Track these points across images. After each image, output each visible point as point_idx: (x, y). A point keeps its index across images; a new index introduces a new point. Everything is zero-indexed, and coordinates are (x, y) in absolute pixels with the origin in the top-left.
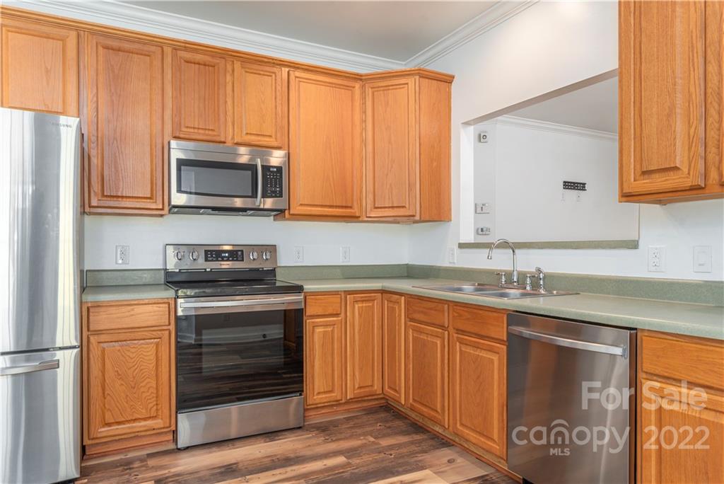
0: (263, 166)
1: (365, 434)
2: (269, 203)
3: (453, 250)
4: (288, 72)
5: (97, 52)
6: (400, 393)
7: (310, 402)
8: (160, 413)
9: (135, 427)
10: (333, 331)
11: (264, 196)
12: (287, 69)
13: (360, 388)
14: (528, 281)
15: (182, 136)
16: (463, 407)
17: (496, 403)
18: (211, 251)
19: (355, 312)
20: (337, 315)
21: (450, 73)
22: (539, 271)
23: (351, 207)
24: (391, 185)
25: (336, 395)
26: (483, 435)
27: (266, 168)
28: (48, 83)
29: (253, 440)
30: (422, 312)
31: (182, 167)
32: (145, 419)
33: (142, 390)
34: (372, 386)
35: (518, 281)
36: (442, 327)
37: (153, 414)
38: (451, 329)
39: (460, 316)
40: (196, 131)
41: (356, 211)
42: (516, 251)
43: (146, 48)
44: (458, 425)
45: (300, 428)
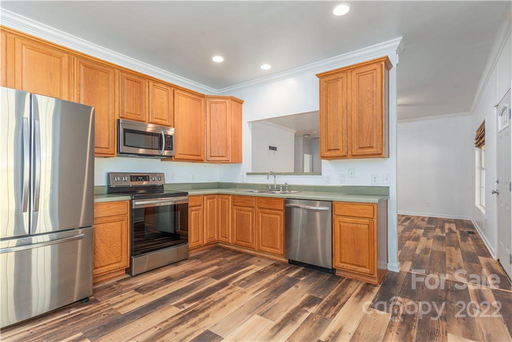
0: (165, 135)
1: (218, 257)
2: (166, 153)
3: (243, 176)
4: (174, 90)
5: (80, 68)
6: (228, 238)
7: (190, 247)
8: (123, 259)
9: (111, 268)
10: (199, 213)
11: (165, 149)
12: (173, 88)
13: (210, 238)
14: (281, 188)
15: (124, 117)
16: (263, 238)
17: (279, 234)
18: (134, 176)
19: (207, 203)
20: (200, 206)
21: (242, 99)
22: (286, 184)
23: (200, 156)
24: (219, 147)
25: (200, 242)
26: (273, 248)
27: (166, 136)
28: (51, 81)
29: (168, 267)
30: (242, 202)
31: (126, 133)
32: (115, 263)
33: (114, 248)
34: (214, 237)
35: (276, 188)
36: (253, 207)
37: (119, 260)
38: (256, 207)
39: (262, 202)
40: (131, 115)
41: (202, 158)
42: (276, 176)
43: (106, 69)
44: (261, 247)
45: (186, 259)
